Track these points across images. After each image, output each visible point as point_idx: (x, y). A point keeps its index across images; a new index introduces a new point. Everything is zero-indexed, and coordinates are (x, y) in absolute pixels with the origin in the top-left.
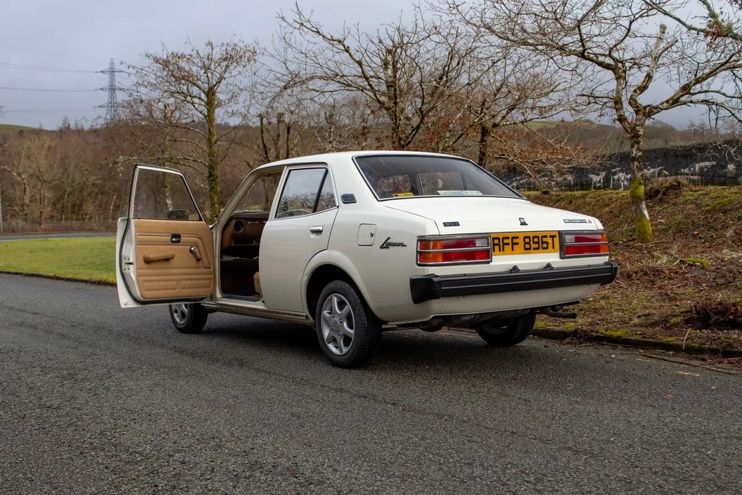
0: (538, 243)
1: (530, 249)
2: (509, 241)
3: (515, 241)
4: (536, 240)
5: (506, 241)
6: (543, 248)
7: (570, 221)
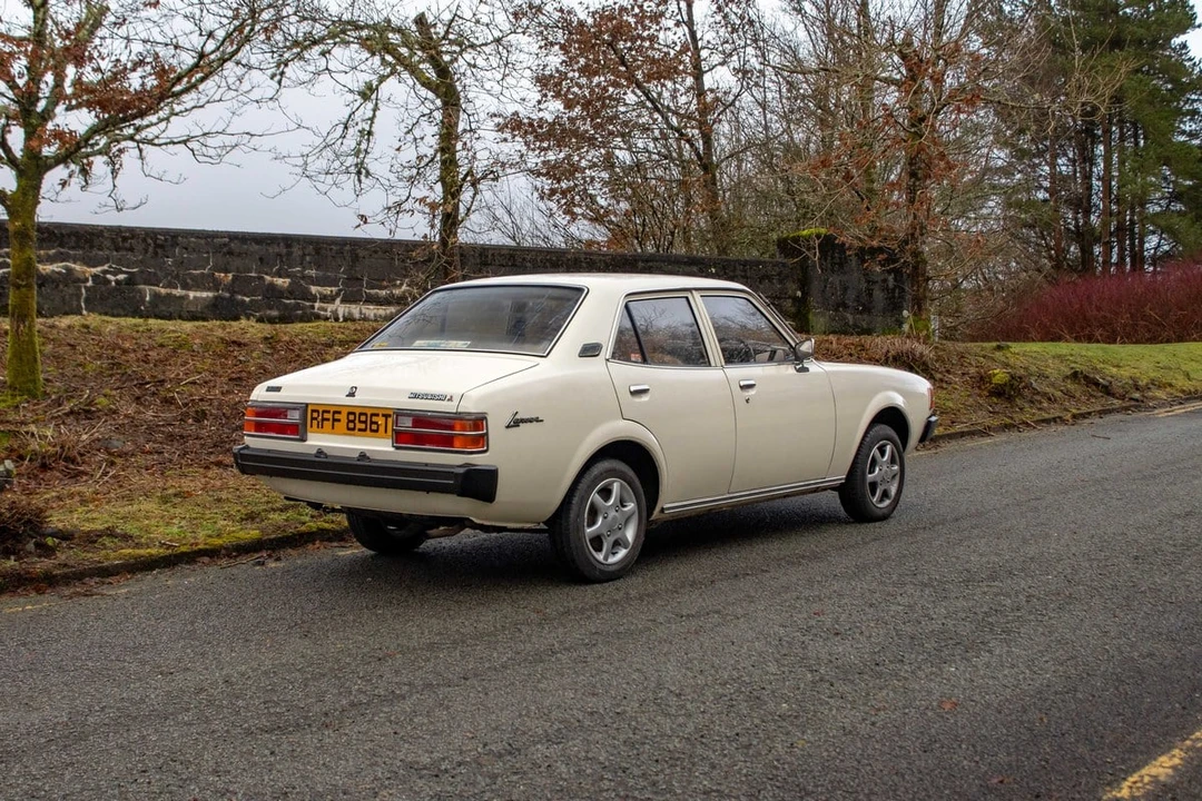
0: (365, 422)
1: (353, 429)
2: (329, 416)
3: (337, 416)
4: (363, 418)
5: (326, 416)
6: (372, 431)
7: (416, 396)
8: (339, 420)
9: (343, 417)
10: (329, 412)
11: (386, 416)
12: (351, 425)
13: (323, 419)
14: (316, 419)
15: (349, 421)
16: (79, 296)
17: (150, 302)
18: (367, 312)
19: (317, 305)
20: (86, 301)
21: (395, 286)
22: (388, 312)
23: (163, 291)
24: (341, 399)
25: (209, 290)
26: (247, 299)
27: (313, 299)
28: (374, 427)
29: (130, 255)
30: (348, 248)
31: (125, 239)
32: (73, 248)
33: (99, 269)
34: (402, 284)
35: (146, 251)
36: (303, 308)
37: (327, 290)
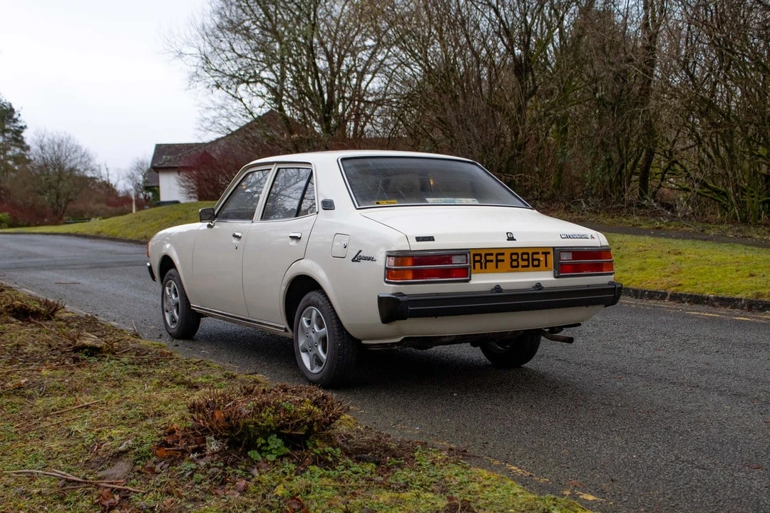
0: (528, 260)
1: (517, 266)
2: (493, 258)
3: (500, 257)
4: (525, 257)
5: (488, 258)
6: (534, 266)
7: (569, 237)
8: (503, 261)
9: (507, 258)
10: (492, 254)
11: (546, 254)
12: (515, 264)
13: (487, 261)
14: (478, 261)
15: (512, 260)
24: (503, 243)
28: (536, 263)
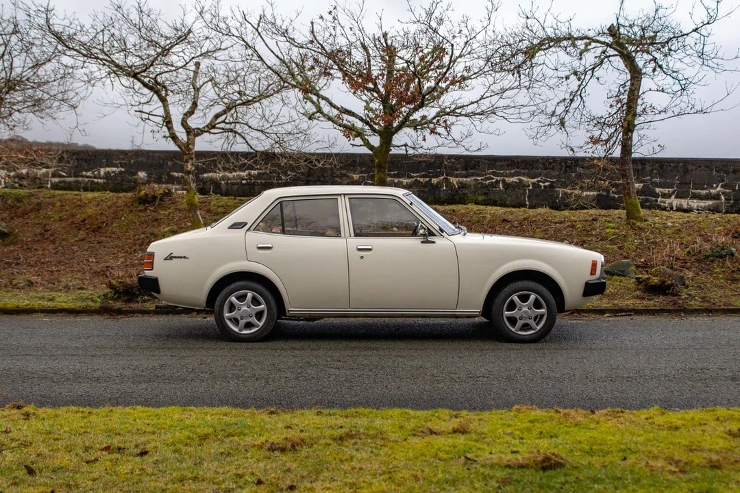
16: (525, 194)
17: (561, 198)
18: (692, 204)
19: (659, 199)
20: (529, 197)
21: (712, 187)
22: (707, 204)
23: (569, 191)
25: (595, 190)
26: (616, 196)
27: (657, 196)
29: (552, 172)
30: (681, 164)
31: (550, 163)
32: (524, 169)
33: (536, 180)
34: (717, 186)
35: (561, 169)
36: (651, 201)
37: (666, 191)
